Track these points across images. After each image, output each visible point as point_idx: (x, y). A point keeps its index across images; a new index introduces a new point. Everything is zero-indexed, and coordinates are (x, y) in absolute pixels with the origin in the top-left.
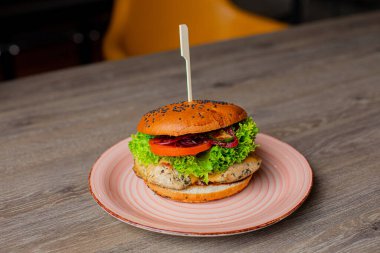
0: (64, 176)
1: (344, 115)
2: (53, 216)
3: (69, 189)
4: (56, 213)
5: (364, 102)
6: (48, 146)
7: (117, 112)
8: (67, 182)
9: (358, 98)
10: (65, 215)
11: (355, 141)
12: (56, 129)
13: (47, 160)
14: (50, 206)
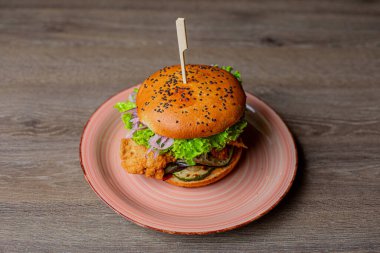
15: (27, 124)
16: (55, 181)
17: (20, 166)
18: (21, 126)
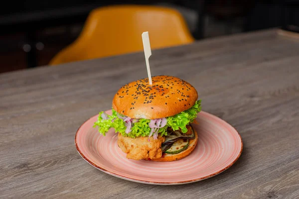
0: (20, 154)
1: (241, 109)
2: (12, 187)
3: (25, 165)
4: (14, 184)
5: (256, 99)
6: (6, 130)
7: (62, 105)
8: (23, 160)
9: (252, 96)
10: (22, 186)
11: (251, 129)
12: (13, 117)
13: (6, 142)
14: (9, 179)
15: (19, 167)
16: (78, 190)
17: (40, 191)
18: (16, 169)
